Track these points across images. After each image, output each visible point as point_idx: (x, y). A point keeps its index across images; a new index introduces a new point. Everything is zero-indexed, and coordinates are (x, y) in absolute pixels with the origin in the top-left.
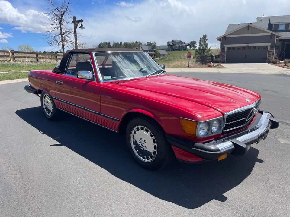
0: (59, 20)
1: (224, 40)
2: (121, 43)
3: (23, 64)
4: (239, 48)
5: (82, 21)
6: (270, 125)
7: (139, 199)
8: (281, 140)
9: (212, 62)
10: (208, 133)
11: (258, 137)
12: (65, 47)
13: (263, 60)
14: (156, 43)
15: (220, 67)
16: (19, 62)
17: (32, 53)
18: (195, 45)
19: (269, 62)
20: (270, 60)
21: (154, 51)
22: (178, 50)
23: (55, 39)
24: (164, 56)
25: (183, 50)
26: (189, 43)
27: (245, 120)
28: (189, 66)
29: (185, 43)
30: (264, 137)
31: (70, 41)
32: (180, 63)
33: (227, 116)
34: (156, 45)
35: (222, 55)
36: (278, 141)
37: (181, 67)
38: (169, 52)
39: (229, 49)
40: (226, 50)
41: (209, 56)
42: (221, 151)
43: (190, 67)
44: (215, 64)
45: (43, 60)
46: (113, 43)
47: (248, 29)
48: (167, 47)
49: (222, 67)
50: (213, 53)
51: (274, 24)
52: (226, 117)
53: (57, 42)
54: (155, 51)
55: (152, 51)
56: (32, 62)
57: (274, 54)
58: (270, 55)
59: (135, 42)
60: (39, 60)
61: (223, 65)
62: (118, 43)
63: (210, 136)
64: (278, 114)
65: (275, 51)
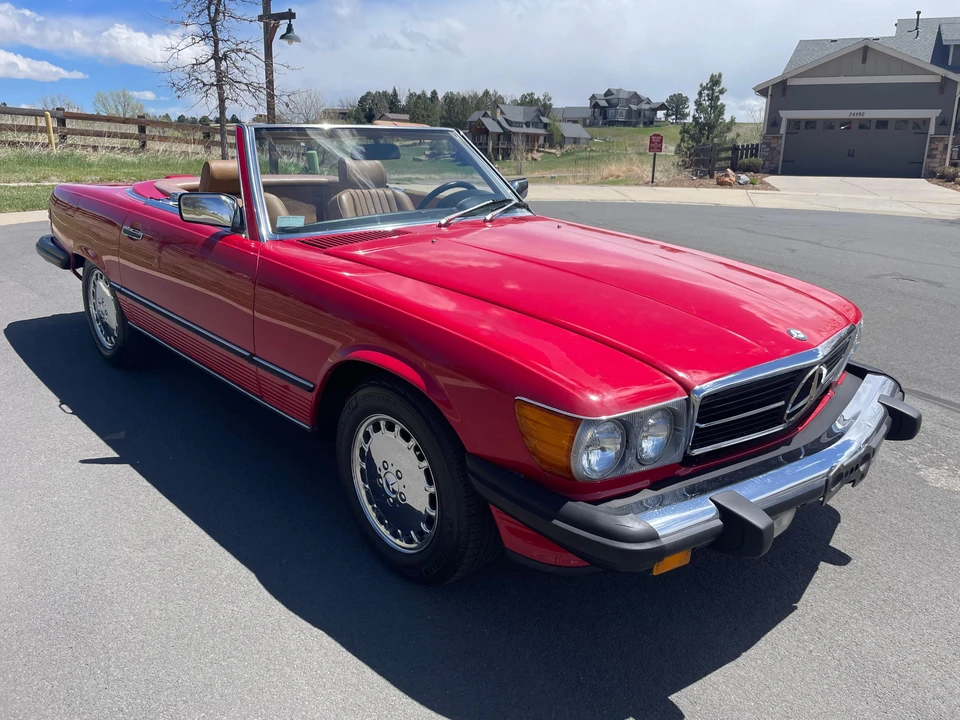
0: (209, 8)
1: (778, 93)
2: (434, 93)
3: (93, 157)
4: (830, 124)
5: (290, 15)
6: (884, 429)
7: (344, 709)
8: (931, 475)
9: (734, 170)
10: (621, 459)
11: (827, 481)
12: (227, 102)
13: (911, 168)
14: (550, 99)
15: (758, 189)
16: (78, 152)
17: (125, 121)
18: (683, 108)
19: (931, 175)
20: (935, 170)
21: (541, 125)
22: (625, 124)
23: (196, 74)
24: (575, 143)
25: (641, 125)
26: (664, 101)
27: (784, 407)
28: (653, 182)
29: (649, 102)
30: (853, 476)
31: (246, 84)
32: (624, 169)
33: (704, 398)
34: (551, 105)
35: (768, 145)
36: (919, 477)
37: (627, 185)
38: (595, 130)
39: (794, 124)
40: (783, 130)
41: (727, 150)
42: (665, 541)
43: (657, 185)
44: (744, 177)
45: (161, 147)
46: (407, 94)
47: (864, 61)
48: (588, 113)
49: (767, 187)
50: (742, 137)
51: (955, 45)
52: (699, 400)
53: (201, 85)
54: (545, 126)
55: (536, 125)
56: (123, 149)
57: (950, 147)
58: (935, 152)
59: (480, 94)
60: (150, 144)
61: (771, 179)
62: (424, 94)
63: (630, 472)
64: (934, 370)
65: (951, 137)
